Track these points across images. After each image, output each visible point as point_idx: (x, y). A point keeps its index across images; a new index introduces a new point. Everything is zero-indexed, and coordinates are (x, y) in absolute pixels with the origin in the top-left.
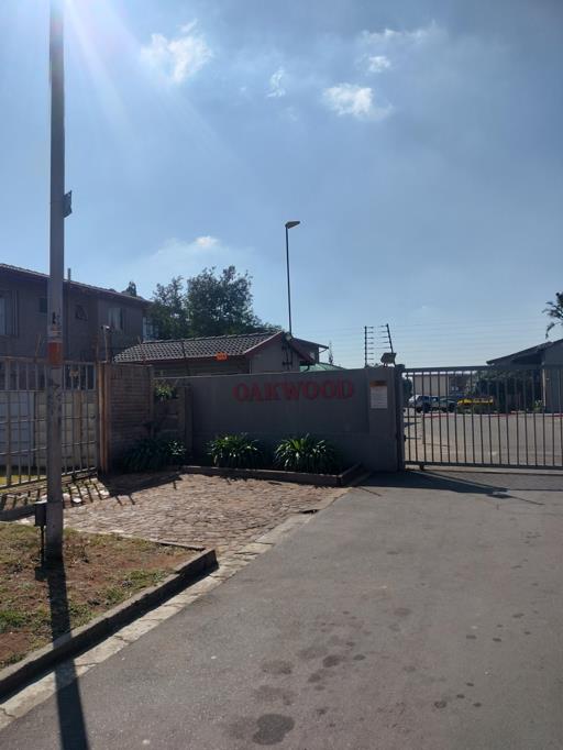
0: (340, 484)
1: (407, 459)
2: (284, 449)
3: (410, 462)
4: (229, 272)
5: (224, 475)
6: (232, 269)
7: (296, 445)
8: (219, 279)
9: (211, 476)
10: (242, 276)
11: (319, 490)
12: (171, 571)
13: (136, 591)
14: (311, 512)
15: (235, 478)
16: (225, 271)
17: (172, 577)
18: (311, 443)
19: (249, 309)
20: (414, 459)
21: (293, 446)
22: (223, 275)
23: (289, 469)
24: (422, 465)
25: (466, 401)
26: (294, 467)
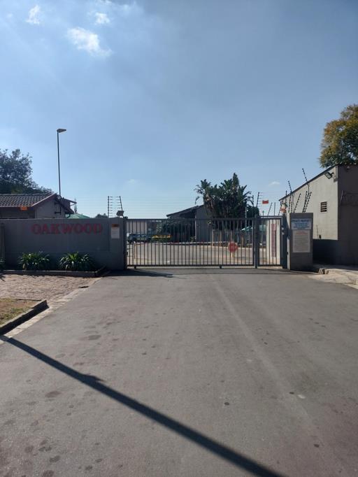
0: (96, 276)
1: (128, 264)
2: (65, 260)
3: (130, 265)
4: (16, 153)
5: (30, 274)
6: (18, 151)
7: (72, 257)
8: (9, 157)
9: (22, 275)
10: (25, 156)
11: (85, 279)
12: (29, 308)
13: (18, 314)
14: (85, 287)
15: (38, 275)
16: (13, 152)
17: (31, 310)
18: (80, 256)
19: (30, 177)
20: (131, 264)
21: (70, 257)
22: (12, 155)
23: (68, 269)
24: (135, 266)
25: (157, 237)
26: (71, 268)
